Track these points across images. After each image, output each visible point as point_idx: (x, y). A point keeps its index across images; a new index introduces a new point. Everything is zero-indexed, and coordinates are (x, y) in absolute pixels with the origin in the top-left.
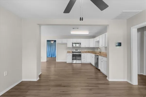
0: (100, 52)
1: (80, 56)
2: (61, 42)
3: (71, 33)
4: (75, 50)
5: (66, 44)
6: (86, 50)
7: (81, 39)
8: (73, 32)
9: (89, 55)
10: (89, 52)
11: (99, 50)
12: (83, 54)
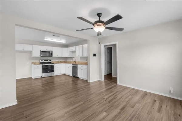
0: (75, 62)
1: (53, 67)
2: (21, 49)
3: (45, 39)
4: (44, 60)
5: (31, 52)
6: (57, 61)
7: (53, 47)
8: (48, 39)
9: (63, 65)
10: (61, 62)
11: (74, 60)
12: (57, 64)
